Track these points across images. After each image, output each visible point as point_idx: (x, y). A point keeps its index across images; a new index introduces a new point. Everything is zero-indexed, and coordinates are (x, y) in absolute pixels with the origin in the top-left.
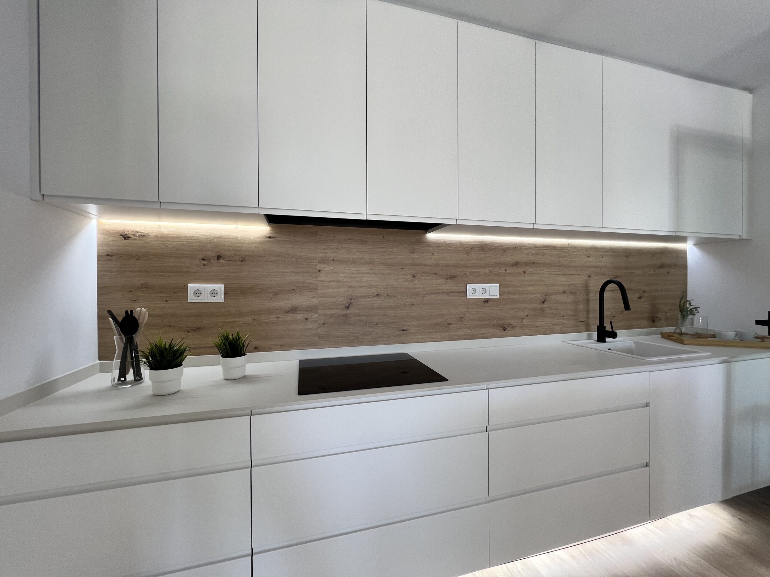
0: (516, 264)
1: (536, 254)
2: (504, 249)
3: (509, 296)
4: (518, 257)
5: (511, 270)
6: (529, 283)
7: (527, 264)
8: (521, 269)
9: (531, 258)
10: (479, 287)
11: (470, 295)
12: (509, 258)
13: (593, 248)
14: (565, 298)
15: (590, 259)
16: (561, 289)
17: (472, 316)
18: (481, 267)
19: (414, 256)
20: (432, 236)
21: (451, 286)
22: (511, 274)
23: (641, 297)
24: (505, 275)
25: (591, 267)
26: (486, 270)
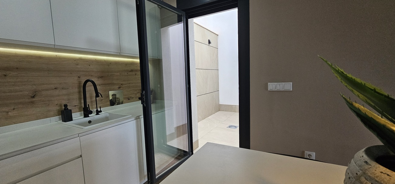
13: (81, 59)
14: (57, 92)
15: (79, 67)
16: (53, 86)
23: (120, 88)
25: (80, 71)
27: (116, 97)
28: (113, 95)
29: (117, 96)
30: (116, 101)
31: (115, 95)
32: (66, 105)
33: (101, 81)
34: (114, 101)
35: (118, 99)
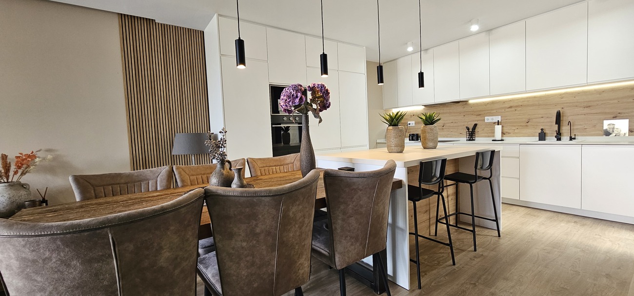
0: (511, 107)
1: (523, 102)
2: (504, 102)
3: (507, 121)
4: (511, 104)
5: (507, 110)
6: (518, 114)
7: (517, 106)
8: (513, 109)
9: (520, 104)
10: (490, 118)
11: (486, 121)
12: (507, 105)
13: (566, 93)
14: (542, 120)
15: (562, 99)
16: (541, 116)
17: (488, 129)
18: (492, 110)
19: (464, 109)
20: (471, 102)
21: (479, 118)
22: (508, 111)
23: (616, 117)
24: (505, 112)
25: (565, 103)
26: (495, 111)
28: (609, 125)
29: (616, 127)
30: (613, 131)
31: (614, 125)
32: (542, 130)
33: (587, 111)
34: (611, 131)
35: (618, 130)
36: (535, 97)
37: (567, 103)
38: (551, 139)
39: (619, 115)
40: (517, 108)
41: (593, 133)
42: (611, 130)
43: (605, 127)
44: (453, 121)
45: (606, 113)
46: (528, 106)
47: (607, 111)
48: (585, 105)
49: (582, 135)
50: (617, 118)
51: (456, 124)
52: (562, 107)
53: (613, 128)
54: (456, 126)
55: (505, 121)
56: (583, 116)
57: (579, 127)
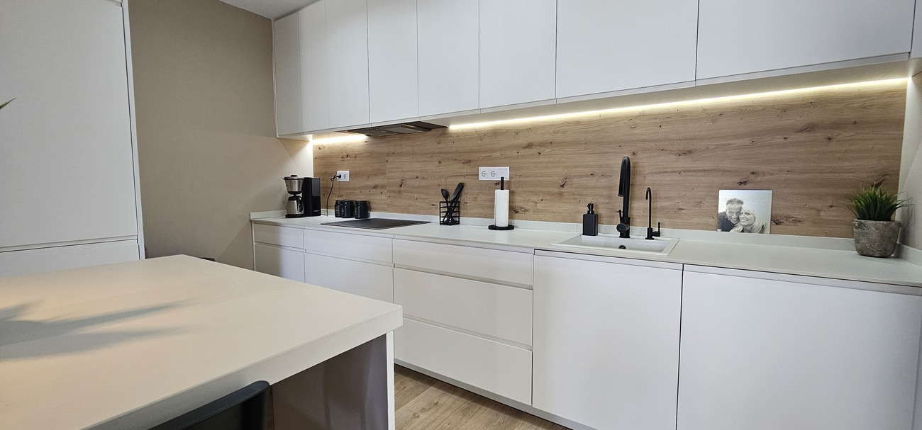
0: (529, 146)
1: (555, 133)
2: (517, 131)
3: (521, 179)
4: (533, 138)
5: (524, 152)
6: (545, 165)
7: (542, 144)
8: (534, 151)
9: (549, 138)
10: (488, 170)
11: (481, 178)
12: (523, 141)
13: (642, 116)
14: (592, 182)
15: (636, 131)
16: (589, 171)
17: (485, 197)
18: (493, 151)
19: (440, 146)
20: (453, 128)
21: (467, 169)
22: (523, 156)
23: (745, 183)
24: (517, 157)
25: (638, 141)
26: (498, 154)
27: (741, 209)
28: (730, 202)
29: (745, 207)
30: (738, 219)
31: (740, 202)
32: (591, 206)
33: (684, 163)
34: (733, 218)
35: (747, 216)
36: (578, 123)
37: (644, 141)
38: (608, 232)
39: (752, 177)
40: (542, 149)
41: (696, 220)
42: (734, 216)
43: (723, 208)
44: (419, 174)
45: (725, 172)
46: (564, 144)
47: (727, 165)
48: (681, 148)
49: (674, 226)
50: (747, 186)
51: (423, 183)
52: (634, 149)
53: (739, 213)
54: (424, 187)
55: (518, 179)
56: (676, 177)
57: (666, 204)
